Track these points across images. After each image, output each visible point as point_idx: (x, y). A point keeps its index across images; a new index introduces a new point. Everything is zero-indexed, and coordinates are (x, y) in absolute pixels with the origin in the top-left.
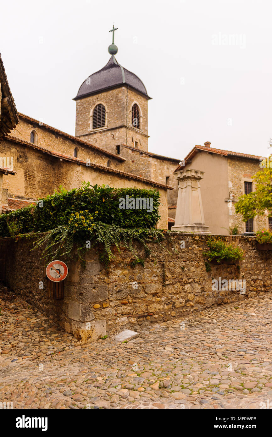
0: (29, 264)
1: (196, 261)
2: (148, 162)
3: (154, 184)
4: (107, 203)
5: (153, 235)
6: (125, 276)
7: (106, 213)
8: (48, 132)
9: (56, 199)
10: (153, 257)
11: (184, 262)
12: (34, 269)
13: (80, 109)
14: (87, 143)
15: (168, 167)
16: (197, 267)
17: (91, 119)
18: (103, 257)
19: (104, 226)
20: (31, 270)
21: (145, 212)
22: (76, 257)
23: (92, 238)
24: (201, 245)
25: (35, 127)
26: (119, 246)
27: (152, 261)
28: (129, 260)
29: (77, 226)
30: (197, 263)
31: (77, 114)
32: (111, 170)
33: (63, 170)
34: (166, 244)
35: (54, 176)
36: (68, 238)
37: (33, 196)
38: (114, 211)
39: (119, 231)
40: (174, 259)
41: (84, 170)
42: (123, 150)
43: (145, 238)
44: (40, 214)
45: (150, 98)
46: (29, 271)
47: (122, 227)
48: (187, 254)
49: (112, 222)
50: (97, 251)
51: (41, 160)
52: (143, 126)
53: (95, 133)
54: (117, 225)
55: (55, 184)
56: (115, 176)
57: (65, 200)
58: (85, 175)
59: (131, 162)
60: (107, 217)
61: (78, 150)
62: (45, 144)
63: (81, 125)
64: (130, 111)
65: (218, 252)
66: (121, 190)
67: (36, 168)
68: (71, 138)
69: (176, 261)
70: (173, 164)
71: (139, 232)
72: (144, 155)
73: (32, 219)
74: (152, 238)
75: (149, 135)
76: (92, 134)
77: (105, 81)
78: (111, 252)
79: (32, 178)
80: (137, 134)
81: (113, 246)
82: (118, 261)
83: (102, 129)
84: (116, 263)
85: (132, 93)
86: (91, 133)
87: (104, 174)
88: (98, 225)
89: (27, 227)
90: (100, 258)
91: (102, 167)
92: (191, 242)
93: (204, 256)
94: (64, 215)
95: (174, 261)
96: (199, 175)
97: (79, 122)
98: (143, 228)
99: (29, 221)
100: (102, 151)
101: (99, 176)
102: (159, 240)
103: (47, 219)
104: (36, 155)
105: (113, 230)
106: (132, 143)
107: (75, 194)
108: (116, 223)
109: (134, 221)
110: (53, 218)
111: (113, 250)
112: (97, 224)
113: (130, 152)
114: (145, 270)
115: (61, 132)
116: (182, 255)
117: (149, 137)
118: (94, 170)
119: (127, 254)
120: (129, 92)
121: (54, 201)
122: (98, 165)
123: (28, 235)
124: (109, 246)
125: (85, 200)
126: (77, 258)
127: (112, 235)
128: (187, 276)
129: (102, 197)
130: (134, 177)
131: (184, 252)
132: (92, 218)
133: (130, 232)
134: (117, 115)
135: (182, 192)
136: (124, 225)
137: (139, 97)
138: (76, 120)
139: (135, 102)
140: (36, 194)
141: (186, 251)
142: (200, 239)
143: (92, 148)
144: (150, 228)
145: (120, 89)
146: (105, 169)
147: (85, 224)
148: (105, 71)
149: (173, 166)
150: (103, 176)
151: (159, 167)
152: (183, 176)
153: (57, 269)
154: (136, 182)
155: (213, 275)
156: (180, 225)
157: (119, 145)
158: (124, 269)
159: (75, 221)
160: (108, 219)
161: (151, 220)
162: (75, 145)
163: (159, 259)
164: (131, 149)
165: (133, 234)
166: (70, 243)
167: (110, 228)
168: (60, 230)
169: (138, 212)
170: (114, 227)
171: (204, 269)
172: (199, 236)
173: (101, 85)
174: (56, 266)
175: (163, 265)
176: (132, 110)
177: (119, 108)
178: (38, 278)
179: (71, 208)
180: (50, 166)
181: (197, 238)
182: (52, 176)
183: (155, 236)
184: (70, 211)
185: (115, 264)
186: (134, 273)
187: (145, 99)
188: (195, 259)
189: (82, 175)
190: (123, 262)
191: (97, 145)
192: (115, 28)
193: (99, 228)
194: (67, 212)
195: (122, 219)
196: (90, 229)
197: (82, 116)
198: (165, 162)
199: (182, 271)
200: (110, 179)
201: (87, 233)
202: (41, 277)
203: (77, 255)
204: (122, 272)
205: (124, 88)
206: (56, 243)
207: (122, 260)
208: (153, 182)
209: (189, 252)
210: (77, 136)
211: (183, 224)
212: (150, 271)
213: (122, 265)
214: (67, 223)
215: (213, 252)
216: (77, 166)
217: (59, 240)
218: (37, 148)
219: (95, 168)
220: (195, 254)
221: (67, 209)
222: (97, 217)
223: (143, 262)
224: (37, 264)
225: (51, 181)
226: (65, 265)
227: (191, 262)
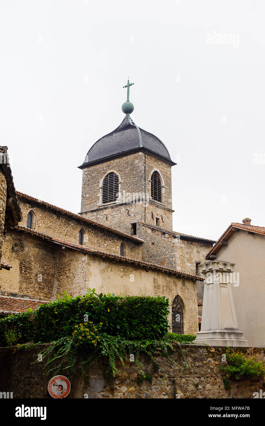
0: (28, 379)
1: (212, 378)
2: (172, 244)
3: (179, 275)
4: (112, 313)
5: (162, 347)
6: (131, 394)
7: (111, 324)
8: (49, 211)
9: (59, 306)
10: (162, 372)
11: (198, 378)
12: (33, 385)
13: (88, 179)
14: (95, 223)
15: (199, 250)
16: (214, 384)
17: (101, 190)
18: (108, 371)
19: (108, 338)
20: (30, 386)
21: (153, 322)
22: (80, 371)
23: (96, 351)
24: (218, 358)
25: (33, 207)
26: (124, 360)
27: (161, 377)
28: (135, 375)
29: (81, 339)
30: (213, 380)
31: (84, 184)
32: (124, 258)
33: (66, 260)
34: (176, 358)
35: (54, 267)
36: (72, 351)
37: (28, 292)
38: (120, 321)
39: (124, 343)
40: (186, 374)
41: (91, 260)
42: (140, 230)
43: (153, 351)
44: (40, 321)
45: (174, 164)
46: (27, 387)
47: (128, 339)
48: (202, 369)
49: (118, 333)
50: (102, 366)
51: (39, 248)
52: (165, 198)
53: (106, 208)
54: (122, 337)
55: (56, 276)
56: (129, 266)
57: (68, 308)
58: (91, 265)
59: (150, 244)
60: (112, 329)
61: (84, 232)
62: (44, 226)
63: (87, 199)
64: (148, 180)
65: (237, 367)
66: (127, 299)
67: (34, 258)
68: (76, 218)
69: (188, 377)
70: (204, 246)
71: (146, 344)
72: (167, 235)
73: (32, 327)
74: (161, 351)
75: (173, 209)
76: (102, 209)
77: (118, 145)
78: (115, 366)
79: (28, 271)
80: (158, 208)
81: (117, 360)
82: (123, 376)
83: (114, 204)
84: (122, 378)
85: (151, 159)
86: (100, 208)
87: (115, 263)
88: (102, 337)
89: (25, 335)
90: (104, 373)
91: (112, 256)
92: (205, 355)
93: (221, 371)
94: (67, 324)
95: (186, 377)
96: (229, 268)
97: (86, 195)
98: (151, 340)
99: (28, 329)
100: (114, 232)
101: (109, 267)
102: (168, 353)
103: (49, 328)
104: (33, 242)
105: (118, 342)
106: (152, 219)
107: (80, 302)
108: (122, 335)
109: (141, 332)
110: (55, 327)
111: (119, 364)
112: (102, 335)
113: (149, 231)
114: (153, 387)
115: (64, 211)
116: (195, 370)
117: (174, 211)
118: (103, 259)
119: (133, 369)
120: (147, 158)
121: (57, 309)
122: (108, 253)
123: (28, 345)
124: (113, 360)
125: (89, 309)
126: (81, 373)
127: (117, 348)
128: (201, 395)
129: (107, 307)
130: (152, 267)
131: (198, 367)
132: (96, 330)
133: (136, 344)
134: (132, 186)
135: (208, 289)
136: (130, 336)
137: (160, 163)
138: (82, 192)
139: (156, 169)
140: (32, 290)
141: (200, 365)
142: (216, 352)
143: (102, 228)
144: (158, 340)
145: (136, 155)
146: (116, 258)
147: (89, 337)
148: (118, 134)
149: (205, 249)
150: (114, 267)
151: (186, 250)
152: (209, 269)
153: (59, 384)
154: (156, 273)
155: (233, 395)
156: (206, 330)
157: (136, 223)
158: (130, 386)
159: (79, 333)
160: (113, 330)
161: (159, 331)
162: (80, 226)
163: (169, 374)
164: (150, 228)
165: (139, 347)
166: (73, 357)
167: (114, 341)
168: (63, 342)
169: (145, 322)
170: (119, 339)
171: (222, 386)
172: (215, 348)
173: (113, 151)
174: (58, 382)
175: (174, 381)
176: (152, 179)
177: (135, 177)
178: (38, 396)
179: (75, 317)
180: (50, 254)
181: (213, 350)
182: (52, 267)
183: (164, 348)
184: (74, 320)
185: (120, 380)
186: (141, 390)
187: (168, 166)
188: (210, 374)
189: (89, 266)
190: (129, 378)
191: (107, 224)
192: (130, 83)
193: (104, 340)
194: (71, 321)
195: (128, 330)
196: (94, 341)
197: (90, 188)
198: (194, 243)
199: (196, 389)
200: (122, 270)
201: (91, 347)
202: (41, 394)
203: (81, 369)
204: (128, 389)
205: (141, 153)
206: (59, 356)
207: (128, 376)
208: (178, 272)
209: (203, 367)
210: (83, 212)
211: (210, 330)
212: (159, 388)
213: (128, 381)
214: (70, 334)
215: (231, 366)
216: (83, 255)
217: (62, 354)
218: (35, 234)
219: (104, 257)
220: (211, 369)
221: (71, 317)
222: (101, 329)
223: (151, 378)
224: (36, 379)
225: (51, 273)
226: (68, 381)
227: (206, 379)
